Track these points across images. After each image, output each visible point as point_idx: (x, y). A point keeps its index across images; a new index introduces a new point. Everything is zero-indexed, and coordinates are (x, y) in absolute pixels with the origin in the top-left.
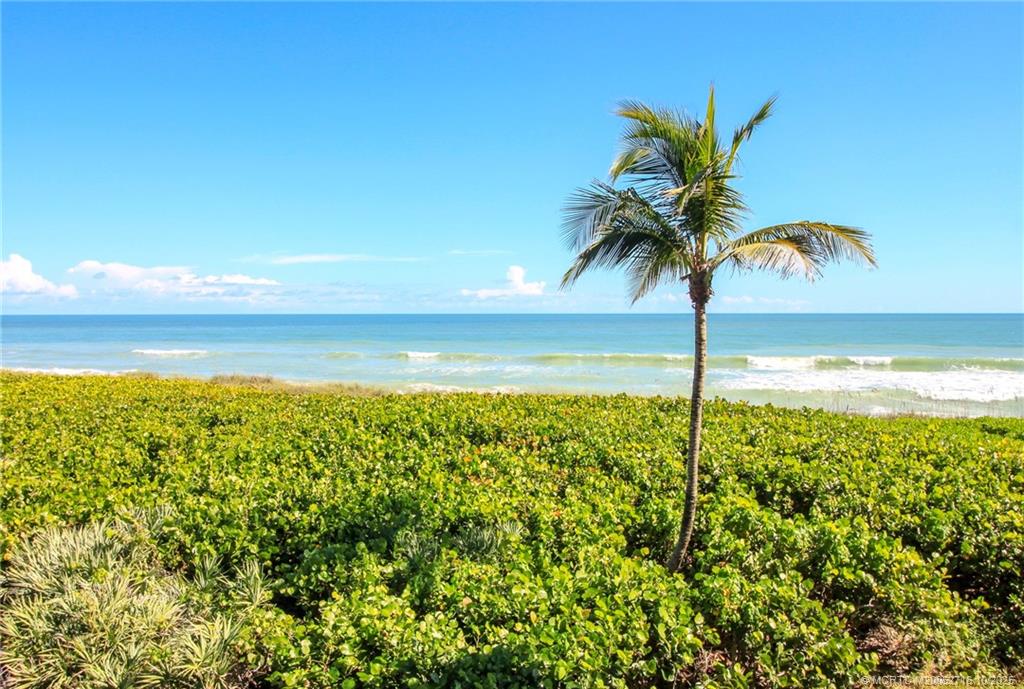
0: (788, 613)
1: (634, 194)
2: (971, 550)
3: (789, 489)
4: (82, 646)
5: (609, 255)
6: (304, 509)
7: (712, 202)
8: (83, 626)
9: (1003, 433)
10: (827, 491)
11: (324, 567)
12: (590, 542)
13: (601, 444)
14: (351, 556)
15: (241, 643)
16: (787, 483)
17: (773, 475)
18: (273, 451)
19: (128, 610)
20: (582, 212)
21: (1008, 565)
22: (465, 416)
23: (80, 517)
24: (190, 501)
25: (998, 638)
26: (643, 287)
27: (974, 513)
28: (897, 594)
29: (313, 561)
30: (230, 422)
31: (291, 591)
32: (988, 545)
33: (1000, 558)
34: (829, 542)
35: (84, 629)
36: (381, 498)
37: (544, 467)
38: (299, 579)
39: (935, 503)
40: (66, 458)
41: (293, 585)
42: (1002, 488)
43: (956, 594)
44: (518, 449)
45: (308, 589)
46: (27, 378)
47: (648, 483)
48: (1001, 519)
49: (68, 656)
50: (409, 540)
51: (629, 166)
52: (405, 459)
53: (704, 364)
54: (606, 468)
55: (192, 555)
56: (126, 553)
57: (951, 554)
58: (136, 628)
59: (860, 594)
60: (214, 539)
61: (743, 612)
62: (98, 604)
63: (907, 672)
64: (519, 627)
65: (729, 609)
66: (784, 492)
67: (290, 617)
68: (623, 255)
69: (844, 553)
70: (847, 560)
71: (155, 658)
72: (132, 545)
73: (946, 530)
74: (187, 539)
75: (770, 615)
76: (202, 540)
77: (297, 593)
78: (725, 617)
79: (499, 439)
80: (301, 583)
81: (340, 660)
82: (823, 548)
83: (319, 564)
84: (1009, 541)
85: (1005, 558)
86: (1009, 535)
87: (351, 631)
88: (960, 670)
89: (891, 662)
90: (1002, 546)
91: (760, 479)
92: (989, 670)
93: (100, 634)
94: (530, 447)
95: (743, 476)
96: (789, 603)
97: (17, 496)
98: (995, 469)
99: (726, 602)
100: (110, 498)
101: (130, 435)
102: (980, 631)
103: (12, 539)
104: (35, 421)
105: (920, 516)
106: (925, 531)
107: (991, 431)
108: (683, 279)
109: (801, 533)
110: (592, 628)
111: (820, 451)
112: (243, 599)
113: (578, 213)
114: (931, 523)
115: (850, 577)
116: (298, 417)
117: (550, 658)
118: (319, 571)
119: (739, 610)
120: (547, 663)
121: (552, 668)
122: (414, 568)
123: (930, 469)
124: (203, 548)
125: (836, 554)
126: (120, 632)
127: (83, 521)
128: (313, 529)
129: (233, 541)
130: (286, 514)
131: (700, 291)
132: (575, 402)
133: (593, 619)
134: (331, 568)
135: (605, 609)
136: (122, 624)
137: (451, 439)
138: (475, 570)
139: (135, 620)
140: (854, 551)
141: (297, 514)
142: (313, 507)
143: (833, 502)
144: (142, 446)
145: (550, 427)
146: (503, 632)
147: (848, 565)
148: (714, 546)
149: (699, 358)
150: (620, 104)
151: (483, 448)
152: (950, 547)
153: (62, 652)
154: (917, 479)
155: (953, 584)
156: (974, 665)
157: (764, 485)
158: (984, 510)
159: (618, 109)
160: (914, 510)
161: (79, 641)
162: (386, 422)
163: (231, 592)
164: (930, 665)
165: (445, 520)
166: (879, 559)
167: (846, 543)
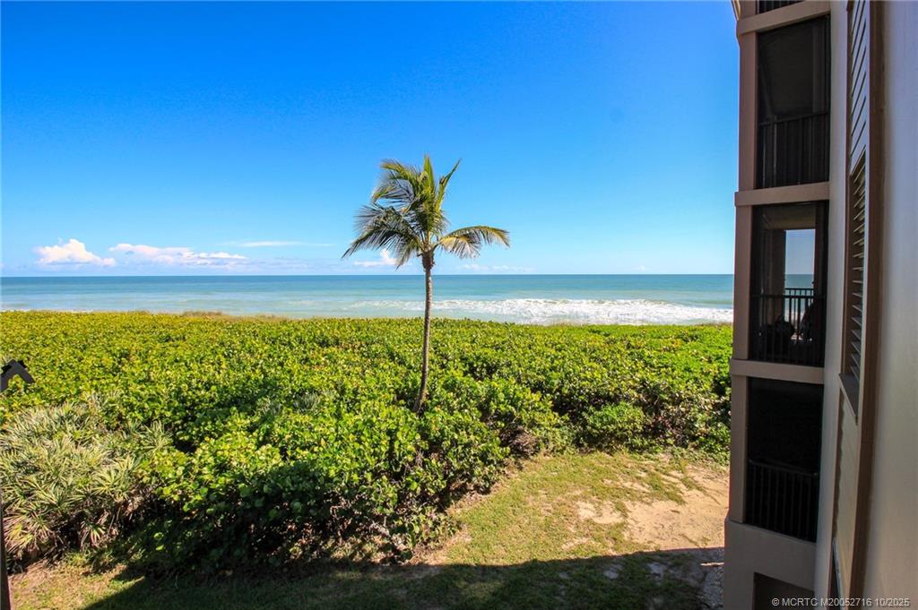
0: (466, 430)
1: (393, 209)
2: (566, 391)
3: (485, 365)
4: (35, 480)
5: (373, 243)
6: (207, 389)
7: (430, 215)
8: (36, 468)
9: (599, 332)
10: (503, 365)
11: (209, 423)
12: (370, 399)
13: (391, 346)
14: (228, 414)
15: (140, 471)
16: (484, 361)
17: (478, 358)
18: (199, 356)
19: (68, 456)
20: (365, 219)
21: (583, 398)
22: (319, 331)
23: (60, 400)
24: (135, 388)
25: (577, 434)
26: (403, 260)
27: (570, 372)
28: (525, 416)
29: (202, 419)
30: (177, 339)
31: (186, 438)
32: (575, 389)
33: (580, 394)
34: (494, 392)
35: (36, 470)
36: (257, 381)
37: (358, 358)
38: (193, 430)
39: (553, 369)
40: (62, 364)
41: (188, 434)
42: (585, 360)
43: (557, 414)
44: (346, 349)
45: (198, 436)
46: (56, 315)
47: (413, 365)
48: (582, 375)
49: (25, 487)
50: (265, 403)
51: (383, 194)
52: (279, 357)
53: (431, 301)
54: (392, 358)
55: (126, 420)
56: (81, 421)
57: (558, 394)
58: (73, 467)
59: (508, 417)
60: (142, 410)
61: (442, 431)
62: (47, 454)
63: (532, 455)
64: (316, 449)
65: (434, 431)
66: (482, 367)
67: (182, 453)
68: (382, 243)
69: (501, 396)
70: (502, 400)
71: (80, 485)
72: (84, 416)
73: (556, 382)
74: (123, 411)
75: (457, 432)
76: (134, 411)
77: (191, 439)
78: (432, 435)
79: (337, 344)
80: (194, 432)
81: (201, 477)
82: (492, 395)
83: (206, 421)
84: (584, 385)
85: (582, 394)
86: (584, 383)
87: (211, 460)
88: (557, 451)
89: (526, 450)
90: (581, 388)
91: (471, 360)
92: (571, 450)
93: (48, 472)
94: (354, 348)
95: (463, 359)
96: (468, 424)
97: (18, 389)
98: (585, 350)
99: (434, 426)
100: (81, 388)
101: (109, 349)
102: (569, 431)
103: (9, 415)
104: (48, 342)
105: (546, 376)
106: (547, 383)
107: (594, 332)
108: (418, 256)
109: (481, 388)
110: (357, 446)
111: (505, 345)
112: (150, 444)
113: (362, 219)
114: (550, 379)
115: (503, 409)
116: (221, 335)
117: (327, 465)
118: (206, 425)
119: (440, 431)
120: (325, 468)
121: (328, 471)
122: (264, 420)
123: (553, 351)
124: (133, 415)
125: (497, 397)
126: (62, 469)
127: (61, 402)
128: (212, 400)
129: (153, 410)
130: (198, 392)
131: (428, 262)
132: (389, 323)
133: (360, 442)
134: (214, 422)
135: (367, 435)
136: (63, 465)
137: (309, 345)
138: (300, 418)
139: (73, 462)
140: (507, 396)
141: (203, 392)
142: (214, 388)
143: (505, 371)
144: (114, 355)
145: (367, 336)
146: (306, 452)
147: (503, 403)
148: (436, 397)
149: (428, 298)
150: (383, 161)
151: (325, 349)
152: (558, 390)
153: (20, 485)
154: (547, 357)
155: (554, 409)
156: (564, 448)
157: (473, 363)
158: (574, 371)
159: (381, 163)
160: (544, 372)
161: (33, 478)
162: (275, 336)
163: (142, 441)
164: (544, 450)
165: (293, 391)
166: (518, 399)
167: (503, 392)
